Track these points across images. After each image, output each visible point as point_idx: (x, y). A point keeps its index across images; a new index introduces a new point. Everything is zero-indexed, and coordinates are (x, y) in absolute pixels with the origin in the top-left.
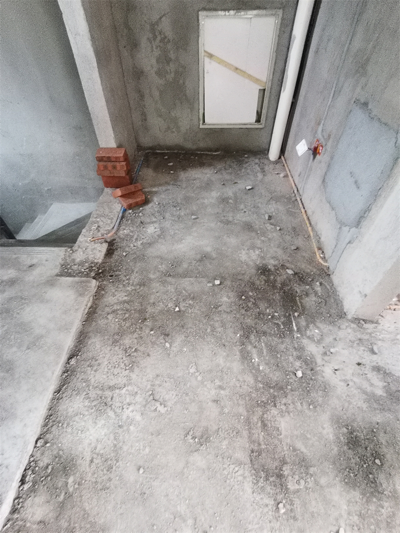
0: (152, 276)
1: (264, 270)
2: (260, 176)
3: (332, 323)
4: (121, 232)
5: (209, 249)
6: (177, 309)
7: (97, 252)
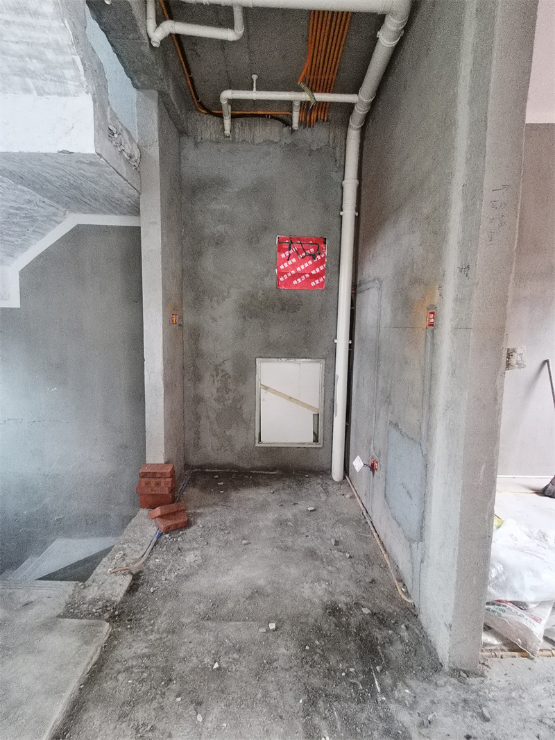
0: (185, 620)
1: (333, 610)
2: (323, 497)
3: (427, 679)
4: (151, 562)
5: (261, 582)
6: (216, 665)
7: (118, 586)
